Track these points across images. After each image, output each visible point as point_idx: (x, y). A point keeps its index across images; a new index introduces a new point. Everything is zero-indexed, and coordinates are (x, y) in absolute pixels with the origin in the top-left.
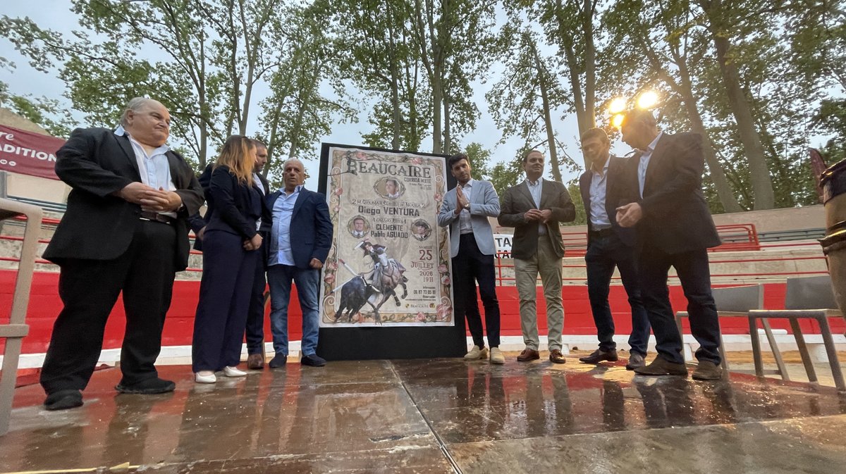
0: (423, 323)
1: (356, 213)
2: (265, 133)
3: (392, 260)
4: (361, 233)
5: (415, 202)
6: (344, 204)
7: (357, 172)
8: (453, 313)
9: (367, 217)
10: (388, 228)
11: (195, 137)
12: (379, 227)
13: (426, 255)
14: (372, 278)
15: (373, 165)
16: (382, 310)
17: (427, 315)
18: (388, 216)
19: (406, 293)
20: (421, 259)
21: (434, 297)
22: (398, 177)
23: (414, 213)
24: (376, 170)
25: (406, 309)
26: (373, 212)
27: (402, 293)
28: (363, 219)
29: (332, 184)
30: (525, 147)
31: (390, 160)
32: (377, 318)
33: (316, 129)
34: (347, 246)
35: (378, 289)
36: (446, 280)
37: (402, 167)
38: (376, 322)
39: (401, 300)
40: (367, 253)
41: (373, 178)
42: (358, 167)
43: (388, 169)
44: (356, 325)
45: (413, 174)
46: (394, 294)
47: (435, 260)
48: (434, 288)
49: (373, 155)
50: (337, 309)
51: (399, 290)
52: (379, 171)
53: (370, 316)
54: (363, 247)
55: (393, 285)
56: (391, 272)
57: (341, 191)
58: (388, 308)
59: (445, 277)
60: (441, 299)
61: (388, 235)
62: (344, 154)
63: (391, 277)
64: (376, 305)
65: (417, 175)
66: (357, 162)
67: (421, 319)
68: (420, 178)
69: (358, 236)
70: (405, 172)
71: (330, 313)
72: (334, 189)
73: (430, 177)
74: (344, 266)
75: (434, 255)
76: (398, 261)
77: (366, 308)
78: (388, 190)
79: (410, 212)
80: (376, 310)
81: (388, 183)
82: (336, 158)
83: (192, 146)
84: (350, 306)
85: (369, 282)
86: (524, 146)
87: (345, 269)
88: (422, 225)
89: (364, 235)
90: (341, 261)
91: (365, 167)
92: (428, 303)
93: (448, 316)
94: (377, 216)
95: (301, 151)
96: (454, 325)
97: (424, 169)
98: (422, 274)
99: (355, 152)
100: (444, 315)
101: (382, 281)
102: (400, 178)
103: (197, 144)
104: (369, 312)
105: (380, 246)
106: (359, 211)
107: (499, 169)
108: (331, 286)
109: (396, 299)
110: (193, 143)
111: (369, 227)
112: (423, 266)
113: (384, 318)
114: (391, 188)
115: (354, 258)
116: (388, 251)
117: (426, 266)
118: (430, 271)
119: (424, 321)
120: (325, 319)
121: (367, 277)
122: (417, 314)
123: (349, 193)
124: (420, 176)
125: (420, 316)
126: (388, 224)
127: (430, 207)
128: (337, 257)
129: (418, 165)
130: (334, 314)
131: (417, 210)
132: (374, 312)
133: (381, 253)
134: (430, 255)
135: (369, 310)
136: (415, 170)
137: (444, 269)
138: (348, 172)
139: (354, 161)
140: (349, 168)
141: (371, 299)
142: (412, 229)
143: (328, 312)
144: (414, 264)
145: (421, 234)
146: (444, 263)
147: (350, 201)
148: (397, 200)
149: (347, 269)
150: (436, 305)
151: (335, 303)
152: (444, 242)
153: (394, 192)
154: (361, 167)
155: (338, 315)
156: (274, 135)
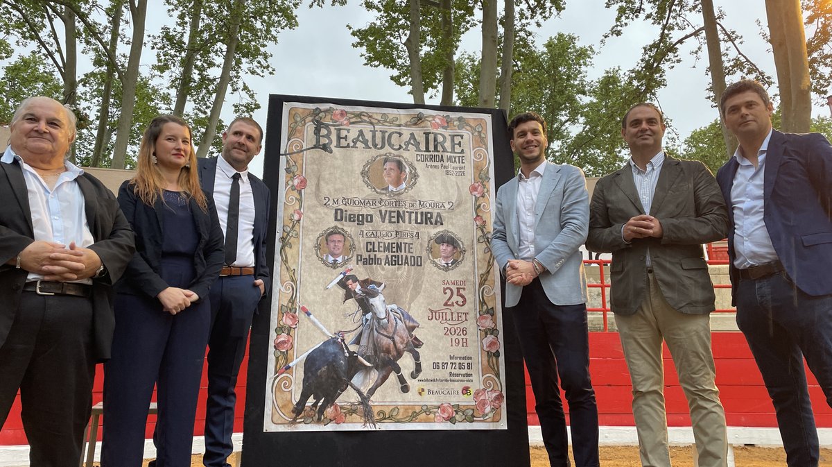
0: (449, 423)
1: (331, 223)
2: (179, 29)
3: (394, 306)
4: (340, 259)
5: (437, 199)
6: (309, 208)
7: (332, 146)
8: (504, 405)
9: (350, 228)
10: (387, 248)
11: (56, 39)
12: (370, 247)
13: (455, 298)
14: (357, 341)
15: (361, 133)
16: (375, 400)
17: (457, 409)
18: (387, 227)
19: (419, 368)
20: (446, 304)
21: (470, 375)
22: (405, 154)
23: (433, 220)
24: (365, 142)
25: (418, 398)
26: (360, 220)
27: (412, 367)
28: (342, 233)
29: (288, 170)
30: (661, 41)
31: (391, 123)
32: (368, 415)
33: (269, 18)
34: (315, 284)
35: (369, 361)
36: (492, 344)
37: (412, 134)
38: (365, 422)
39: (410, 382)
40: (349, 294)
41: (360, 156)
42: (334, 137)
43: (386, 140)
44: (330, 427)
45: (432, 147)
46: (398, 370)
47: (472, 306)
48: (470, 358)
49: (360, 115)
50: (297, 397)
51: (406, 363)
52: (370, 144)
53: (354, 411)
54: (342, 284)
55: (395, 353)
56: (391, 330)
57: (304, 183)
58: (387, 396)
59: (490, 338)
60: (482, 379)
61: (387, 262)
62: (309, 115)
63: (392, 338)
64: (365, 391)
65: (440, 148)
66: (332, 129)
67: (446, 415)
68: (445, 154)
69: (334, 265)
70: (417, 144)
71: (284, 406)
72: (292, 179)
73: (462, 151)
74: (310, 319)
75: (470, 297)
76: (405, 308)
77: (348, 397)
78: (386, 179)
79: (427, 219)
80: (364, 401)
81: (388, 165)
82: (296, 122)
83: (51, 54)
84: (320, 394)
85: (353, 348)
86: (658, 38)
87: (310, 324)
88: (448, 242)
89: (345, 262)
90: (303, 309)
91: (346, 138)
92: (458, 386)
93: (496, 410)
94: (367, 227)
95: (244, 60)
96: (506, 428)
97: (453, 137)
98: (448, 332)
99: (326, 111)
100: (488, 409)
101: (377, 348)
102: (409, 155)
103: (59, 51)
104: (353, 404)
105: (373, 282)
106: (336, 219)
107: (609, 81)
108: (287, 359)
109: (402, 379)
110: (53, 49)
111: (352, 247)
112: (449, 317)
113: (379, 414)
114: (393, 174)
115: (327, 304)
116: (386, 291)
117: (455, 316)
118: (462, 326)
119: (451, 420)
120: (276, 418)
121: (349, 338)
122: (439, 407)
123: (318, 186)
124: (445, 150)
125: (444, 411)
126: (387, 241)
127: (462, 208)
128: (298, 304)
129: (441, 130)
130: (292, 407)
131: (439, 215)
132: (361, 403)
133: (374, 294)
134: (463, 297)
135: (353, 400)
136: (435, 140)
137: (488, 323)
138: (315, 147)
139: (327, 126)
140: (318, 141)
141: (357, 380)
142: (430, 250)
143: (280, 406)
144: (433, 315)
145: (446, 258)
146: (487, 312)
147: (319, 201)
148: (403, 196)
149: (314, 323)
150: (473, 391)
151: (293, 387)
152: (488, 272)
153: (398, 183)
154: (339, 138)
155: (299, 409)
156: (195, 33)
